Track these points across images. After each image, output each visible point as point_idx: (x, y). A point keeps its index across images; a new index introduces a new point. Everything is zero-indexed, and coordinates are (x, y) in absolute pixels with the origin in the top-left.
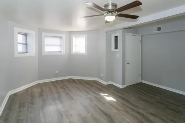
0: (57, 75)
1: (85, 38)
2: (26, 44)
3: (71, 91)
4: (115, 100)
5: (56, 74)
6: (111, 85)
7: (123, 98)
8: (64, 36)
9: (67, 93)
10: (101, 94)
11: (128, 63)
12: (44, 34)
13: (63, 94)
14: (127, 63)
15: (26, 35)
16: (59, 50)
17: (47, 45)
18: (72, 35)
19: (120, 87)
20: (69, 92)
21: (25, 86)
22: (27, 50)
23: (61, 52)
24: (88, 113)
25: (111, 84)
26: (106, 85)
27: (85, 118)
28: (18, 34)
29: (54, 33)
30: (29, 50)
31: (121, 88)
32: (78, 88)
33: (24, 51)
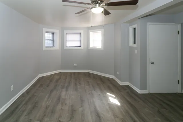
0: (75, 68)
1: (101, 33)
2: (53, 40)
3: (80, 84)
4: (119, 104)
5: (75, 66)
6: (128, 87)
7: (132, 105)
8: (82, 32)
9: (76, 85)
10: (107, 93)
11: (152, 63)
12: (65, 32)
13: (72, 85)
14: (150, 62)
15: (53, 33)
16: (79, 45)
17: (69, 41)
18: (89, 31)
19: (138, 92)
20: (78, 84)
21: (51, 72)
22: (53, 45)
23: (80, 47)
24: (81, 107)
25: (129, 85)
26: (121, 86)
27: (75, 110)
28: (46, 33)
29: (73, 30)
30: (55, 45)
31: (140, 93)
32: (88, 82)
33: (51, 46)
